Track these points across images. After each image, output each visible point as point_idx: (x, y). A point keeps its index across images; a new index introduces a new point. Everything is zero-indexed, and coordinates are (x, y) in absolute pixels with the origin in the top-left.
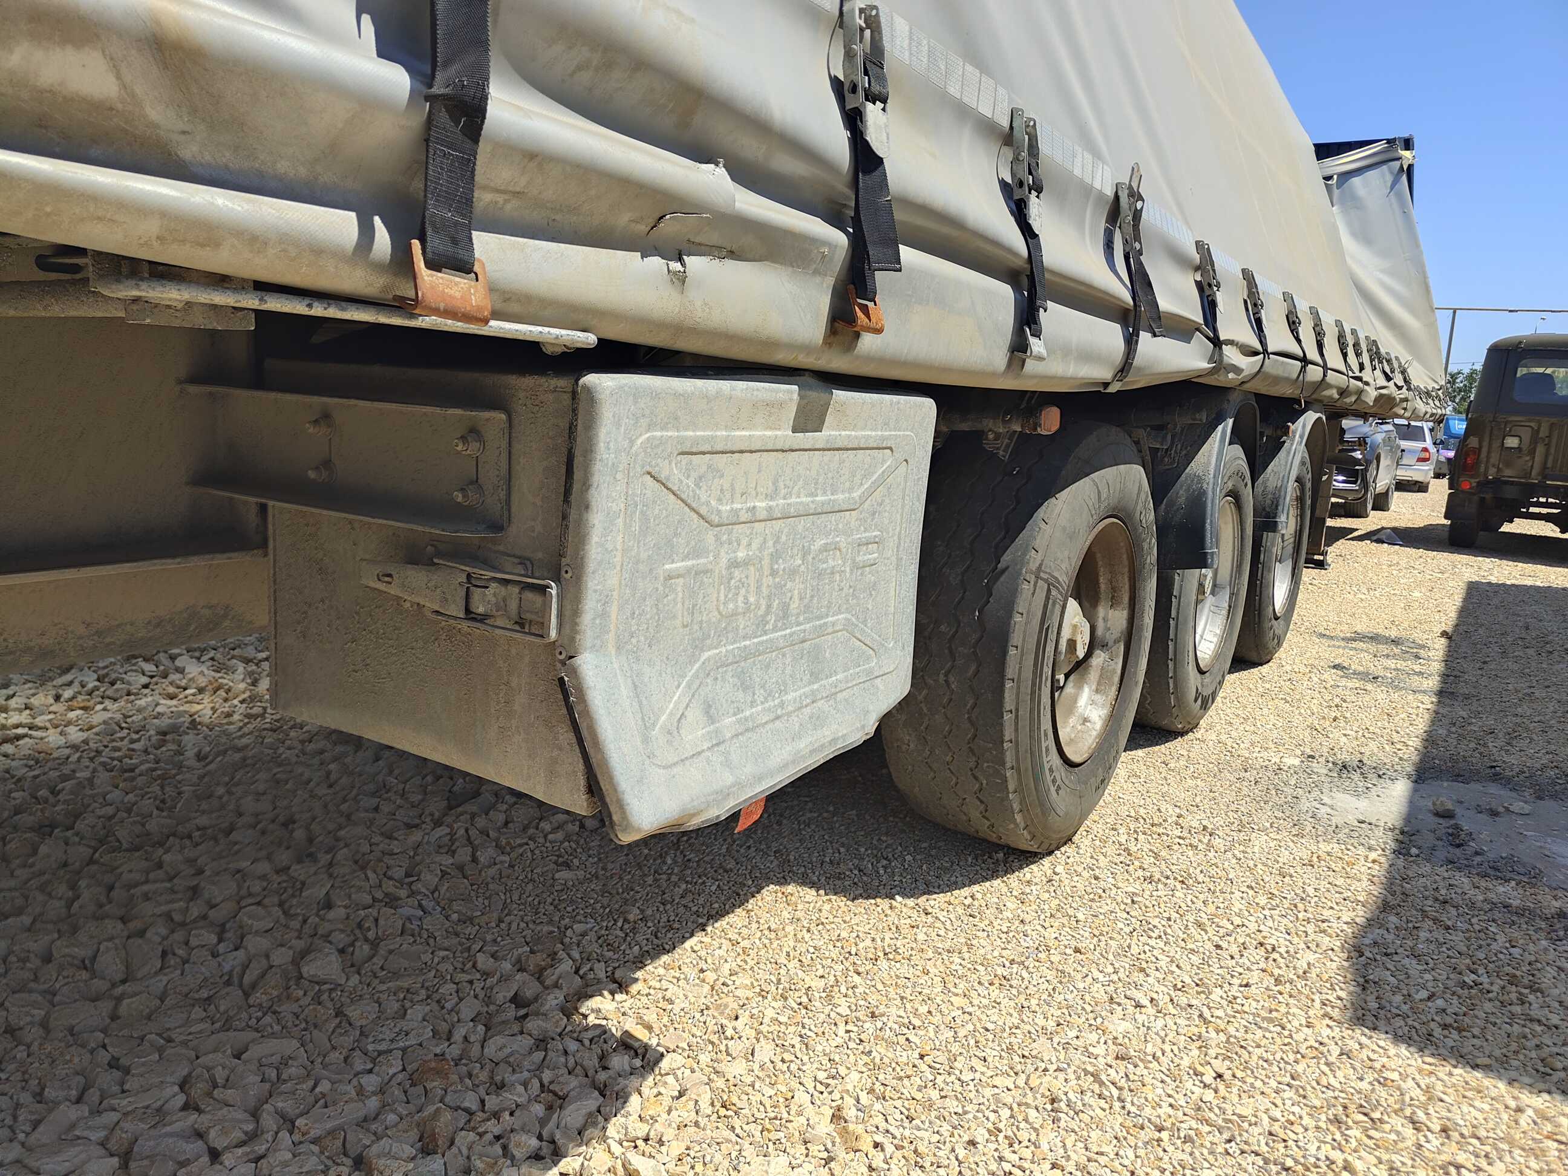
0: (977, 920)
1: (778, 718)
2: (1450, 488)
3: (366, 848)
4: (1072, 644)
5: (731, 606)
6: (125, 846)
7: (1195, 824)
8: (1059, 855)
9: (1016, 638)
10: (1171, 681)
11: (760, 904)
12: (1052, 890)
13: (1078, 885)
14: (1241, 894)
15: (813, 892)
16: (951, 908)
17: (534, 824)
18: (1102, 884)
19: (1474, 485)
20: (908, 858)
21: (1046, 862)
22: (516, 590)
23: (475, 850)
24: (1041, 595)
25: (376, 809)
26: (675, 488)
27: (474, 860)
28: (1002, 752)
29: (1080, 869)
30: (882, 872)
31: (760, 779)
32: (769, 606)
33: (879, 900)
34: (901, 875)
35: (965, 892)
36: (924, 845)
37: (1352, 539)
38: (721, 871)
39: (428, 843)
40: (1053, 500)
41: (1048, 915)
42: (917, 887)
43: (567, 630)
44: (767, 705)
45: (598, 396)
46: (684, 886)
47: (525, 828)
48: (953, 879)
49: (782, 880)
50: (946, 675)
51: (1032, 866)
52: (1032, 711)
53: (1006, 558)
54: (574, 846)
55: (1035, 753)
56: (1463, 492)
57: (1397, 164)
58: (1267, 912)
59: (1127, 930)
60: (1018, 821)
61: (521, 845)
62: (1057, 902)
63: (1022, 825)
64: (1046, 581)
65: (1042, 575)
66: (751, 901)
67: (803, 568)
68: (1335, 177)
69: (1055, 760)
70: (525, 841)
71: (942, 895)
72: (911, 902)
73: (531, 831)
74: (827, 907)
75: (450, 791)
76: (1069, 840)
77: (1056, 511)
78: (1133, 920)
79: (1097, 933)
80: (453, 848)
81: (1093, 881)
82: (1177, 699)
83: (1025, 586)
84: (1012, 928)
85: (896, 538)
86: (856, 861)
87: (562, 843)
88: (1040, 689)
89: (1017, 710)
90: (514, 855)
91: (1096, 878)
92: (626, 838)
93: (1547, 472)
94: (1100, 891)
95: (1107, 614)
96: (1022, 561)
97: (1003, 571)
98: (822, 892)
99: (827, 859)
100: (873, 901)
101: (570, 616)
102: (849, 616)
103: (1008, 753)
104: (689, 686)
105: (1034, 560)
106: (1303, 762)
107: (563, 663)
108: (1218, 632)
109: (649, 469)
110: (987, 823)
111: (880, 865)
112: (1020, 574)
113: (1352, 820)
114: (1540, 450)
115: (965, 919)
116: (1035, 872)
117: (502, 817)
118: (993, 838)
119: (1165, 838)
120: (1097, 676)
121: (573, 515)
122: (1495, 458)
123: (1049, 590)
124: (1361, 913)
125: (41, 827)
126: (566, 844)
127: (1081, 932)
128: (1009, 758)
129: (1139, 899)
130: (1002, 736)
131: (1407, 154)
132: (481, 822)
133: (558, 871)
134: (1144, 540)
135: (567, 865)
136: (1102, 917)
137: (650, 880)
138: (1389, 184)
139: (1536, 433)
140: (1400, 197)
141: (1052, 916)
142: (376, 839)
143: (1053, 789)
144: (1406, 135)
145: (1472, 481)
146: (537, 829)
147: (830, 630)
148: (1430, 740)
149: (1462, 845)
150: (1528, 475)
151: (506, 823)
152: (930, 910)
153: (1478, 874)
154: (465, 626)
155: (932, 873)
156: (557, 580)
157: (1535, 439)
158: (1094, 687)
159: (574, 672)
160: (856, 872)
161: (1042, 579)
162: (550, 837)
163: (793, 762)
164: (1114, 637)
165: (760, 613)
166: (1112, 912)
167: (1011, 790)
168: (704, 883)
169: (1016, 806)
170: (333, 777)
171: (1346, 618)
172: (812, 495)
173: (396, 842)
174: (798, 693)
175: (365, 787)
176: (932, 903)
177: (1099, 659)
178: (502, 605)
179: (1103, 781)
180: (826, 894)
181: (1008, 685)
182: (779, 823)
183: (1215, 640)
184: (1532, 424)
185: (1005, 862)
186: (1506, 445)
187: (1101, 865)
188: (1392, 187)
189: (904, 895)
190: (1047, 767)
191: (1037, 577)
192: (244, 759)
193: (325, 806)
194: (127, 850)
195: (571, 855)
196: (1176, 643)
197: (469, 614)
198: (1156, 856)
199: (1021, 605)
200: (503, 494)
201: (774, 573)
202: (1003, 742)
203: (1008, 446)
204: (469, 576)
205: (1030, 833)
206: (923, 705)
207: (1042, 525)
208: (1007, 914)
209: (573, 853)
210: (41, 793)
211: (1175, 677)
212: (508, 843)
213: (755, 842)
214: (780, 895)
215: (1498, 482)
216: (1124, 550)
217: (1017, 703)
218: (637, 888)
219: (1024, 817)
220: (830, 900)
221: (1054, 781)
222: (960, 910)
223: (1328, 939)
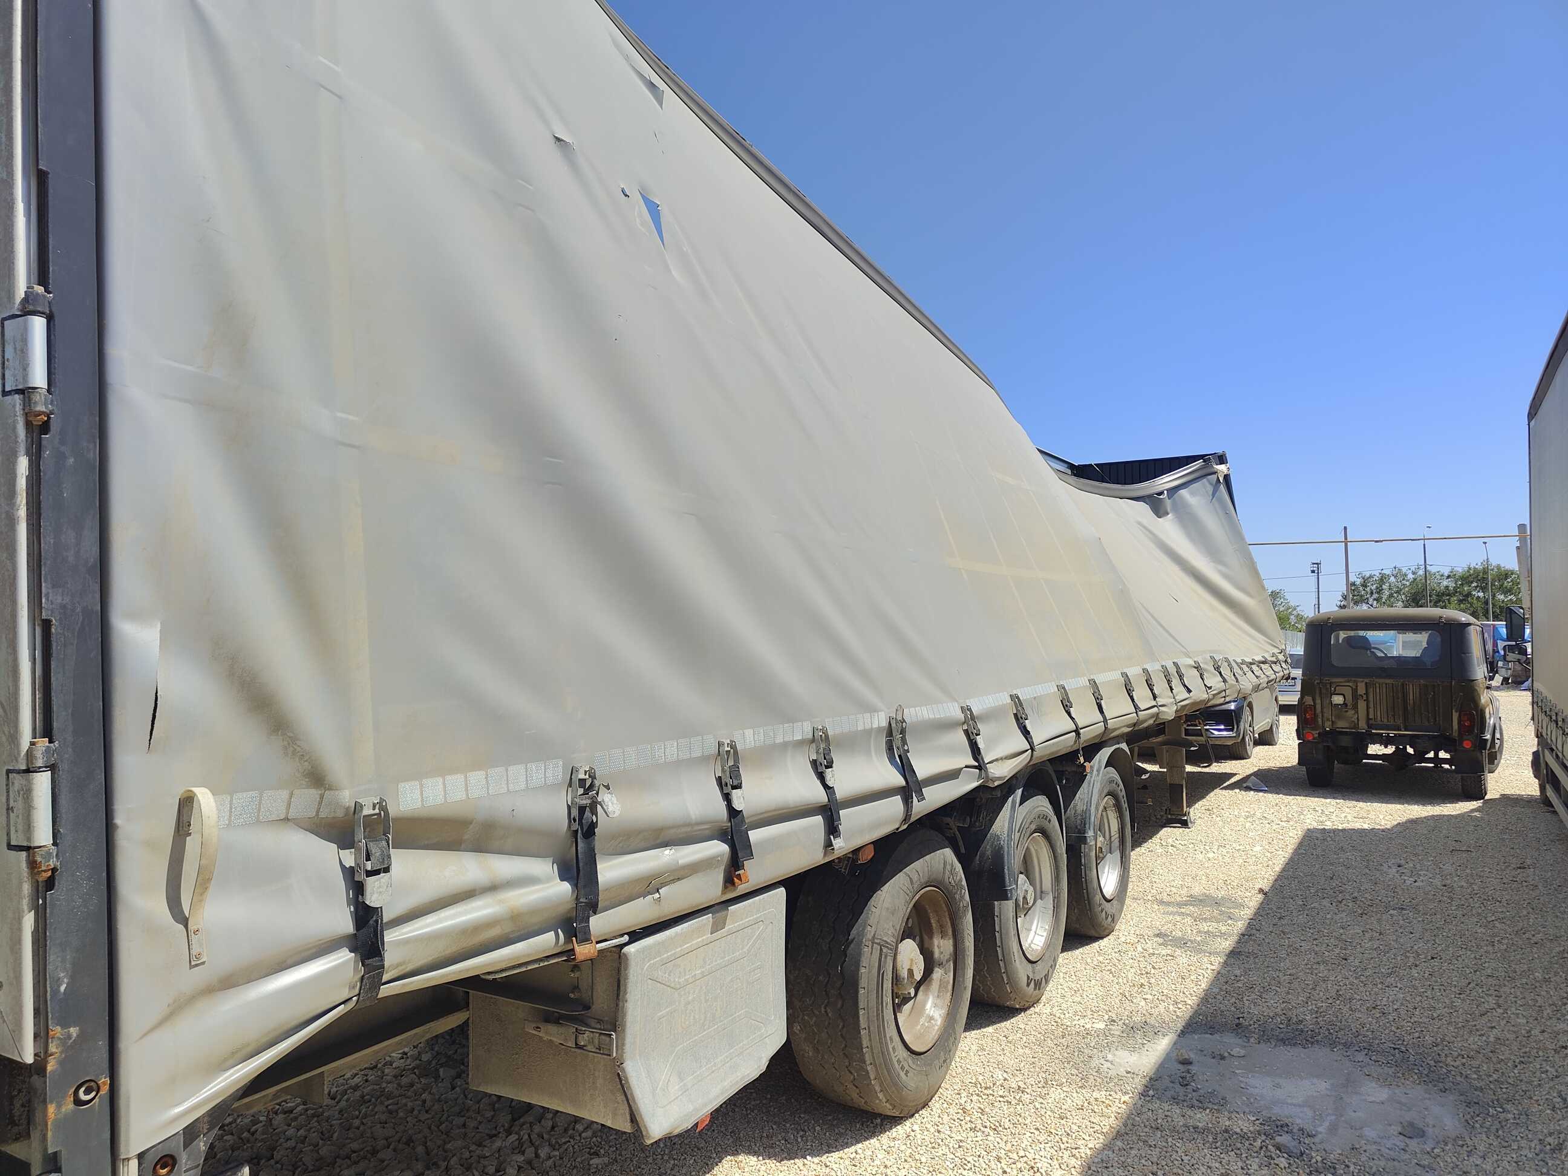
0: (858, 1167)
1: (713, 1072)
2: (1299, 739)
3: (467, 1155)
4: (911, 972)
5: (687, 1023)
6: (311, 1168)
7: (1013, 1085)
8: (917, 1117)
9: (863, 982)
10: (1004, 976)
11: (721, 1170)
12: (908, 1143)
13: (926, 1138)
14: (1030, 1135)
15: (755, 1159)
16: (842, 1161)
17: (572, 1126)
18: (942, 1136)
19: (1316, 736)
20: (818, 1128)
21: (908, 1123)
22: (598, 1035)
23: (537, 1149)
24: (876, 954)
25: (464, 1125)
26: (660, 980)
27: (537, 1156)
28: (863, 1055)
29: (929, 1126)
30: (799, 1140)
31: (705, 1105)
32: (706, 1017)
33: (797, 1160)
34: (812, 1141)
35: (853, 1149)
36: (830, 1118)
37: (1226, 788)
38: (696, 1149)
39: (506, 1147)
40: (879, 892)
41: (903, 1160)
42: (822, 1149)
43: (620, 1052)
44: (707, 1067)
45: (629, 958)
46: (672, 1162)
47: (566, 1130)
48: (846, 1140)
49: (736, 1152)
50: (825, 1008)
51: (898, 1127)
52: (879, 1027)
53: (854, 932)
54: (599, 1140)
55: (884, 1054)
56: (1309, 741)
57: (1214, 477)
58: (1042, 1146)
59: (951, 1166)
60: (881, 1098)
61: (565, 1143)
62: (910, 1150)
63: (884, 1100)
64: (878, 944)
65: (876, 941)
66: (715, 1169)
67: (721, 994)
68: (1165, 492)
69: (902, 1053)
70: (567, 1140)
71: (837, 1153)
72: (816, 1160)
73: (571, 1132)
74: (763, 1168)
75: (510, 1107)
76: (925, 1105)
77: (882, 899)
78: (957, 1159)
79: (931, 1169)
80: (523, 1149)
81: (937, 1134)
82: (1012, 987)
83: (866, 949)
84: (879, 1172)
85: (770, 962)
86: (783, 1134)
87: (591, 1138)
88: (882, 1012)
89: (869, 1028)
90: (562, 1150)
91: (939, 1132)
92: (649, 1142)
93: (1371, 722)
94: (940, 1141)
95: (939, 943)
96: (861, 934)
97: (852, 941)
98: (761, 1158)
99: (765, 1135)
100: (792, 1161)
101: (621, 1046)
102: (747, 1009)
103: (867, 1055)
104: (671, 1066)
105: (870, 932)
106: (1107, 1025)
107: (619, 1066)
108: (1047, 927)
109: (649, 977)
110: (863, 1101)
111: (799, 1136)
112: (862, 942)
113: (1122, 1071)
114: (1362, 705)
115: (850, 1168)
116: (899, 1131)
117: (550, 1123)
118: (866, 1108)
119: (991, 1097)
120: (938, 987)
121: (621, 1004)
122: (1328, 713)
123: (881, 949)
124: (1102, 1141)
125: (252, 1159)
126: (594, 1139)
127: (922, 1170)
128: (868, 1058)
129: (964, 1144)
130: (861, 1045)
131: (1222, 468)
132: (537, 1128)
133: (591, 1159)
134: (956, 893)
135: (597, 1154)
136: (937, 1159)
137: (650, 1160)
138: (1211, 493)
139: (1355, 691)
140: (1221, 501)
141: (906, 1161)
142: (473, 1147)
143: (902, 1074)
144: (1219, 451)
145: (1314, 732)
146: (574, 1130)
147: (738, 1019)
148: (1206, 999)
149: (1187, 1085)
150: (1356, 726)
151: (553, 1128)
152: (828, 1164)
153: (1187, 1106)
154: (576, 1050)
155: (832, 1138)
156: (615, 1031)
157: (1355, 696)
158: (936, 994)
159: (623, 1070)
160: (783, 1142)
161: (876, 943)
162: (584, 1135)
163: (722, 1094)
164: (946, 958)
165: (701, 1021)
166: (944, 1155)
167: (872, 1078)
168: (685, 1159)
169: (878, 1088)
170: (428, 1104)
171: (1189, 881)
172: (722, 958)
173: (486, 1149)
174: (724, 1056)
175: (452, 1110)
176: (830, 1159)
177: (937, 974)
178: (591, 1041)
179: (944, 1061)
180: (763, 1159)
181: (861, 1012)
182: (734, 1111)
183: (1045, 934)
184: (1350, 684)
185: (882, 1125)
186: (1334, 703)
187: (945, 1122)
188: (1213, 495)
189: (813, 1155)
190: (895, 1060)
191: (873, 943)
192: (362, 1097)
193: (430, 1128)
194: (312, 1171)
195: (598, 1147)
196: (1002, 948)
197: (578, 1046)
198: (983, 1112)
199: (864, 962)
200: (590, 993)
201: (706, 1001)
202: (862, 1049)
203: (846, 866)
204: (576, 1029)
205: (891, 1104)
206: (814, 1027)
207: (874, 909)
208: (877, 1162)
209: (600, 1144)
210: (245, 1135)
211: (1006, 972)
212: (557, 1142)
213: (717, 1127)
214: (733, 1163)
215: (1335, 733)
216: (942, 902)
217: (869, 1024)
218: (643, 1166)
219: (885, 1095)
220: (766, 1163)
221: (902, 1068)
222: (847, 1162)
223: (1075, 1160)
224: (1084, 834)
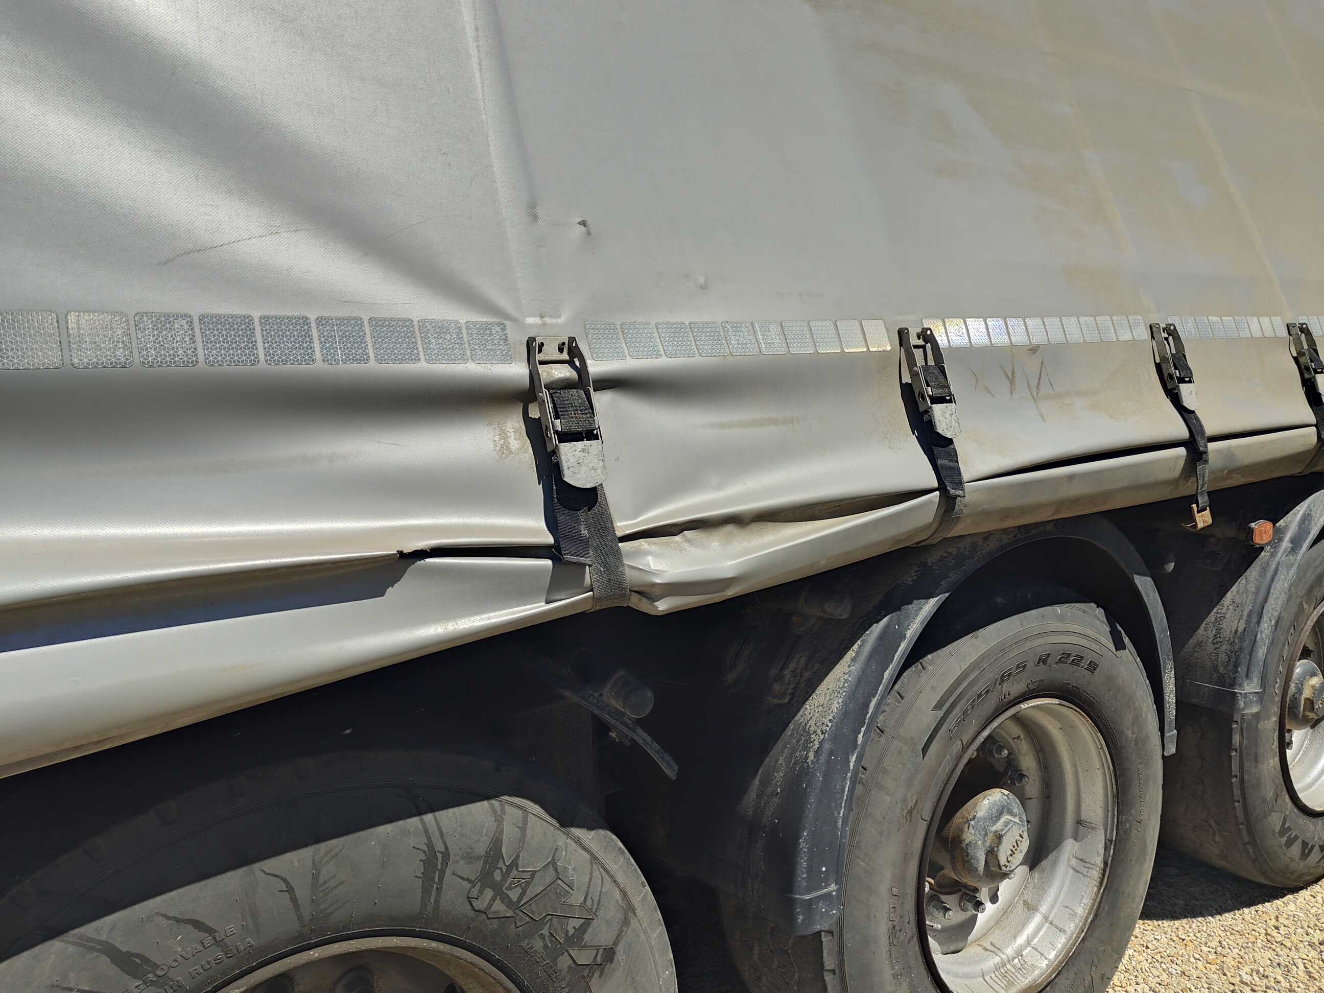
224: (1232, 685)
